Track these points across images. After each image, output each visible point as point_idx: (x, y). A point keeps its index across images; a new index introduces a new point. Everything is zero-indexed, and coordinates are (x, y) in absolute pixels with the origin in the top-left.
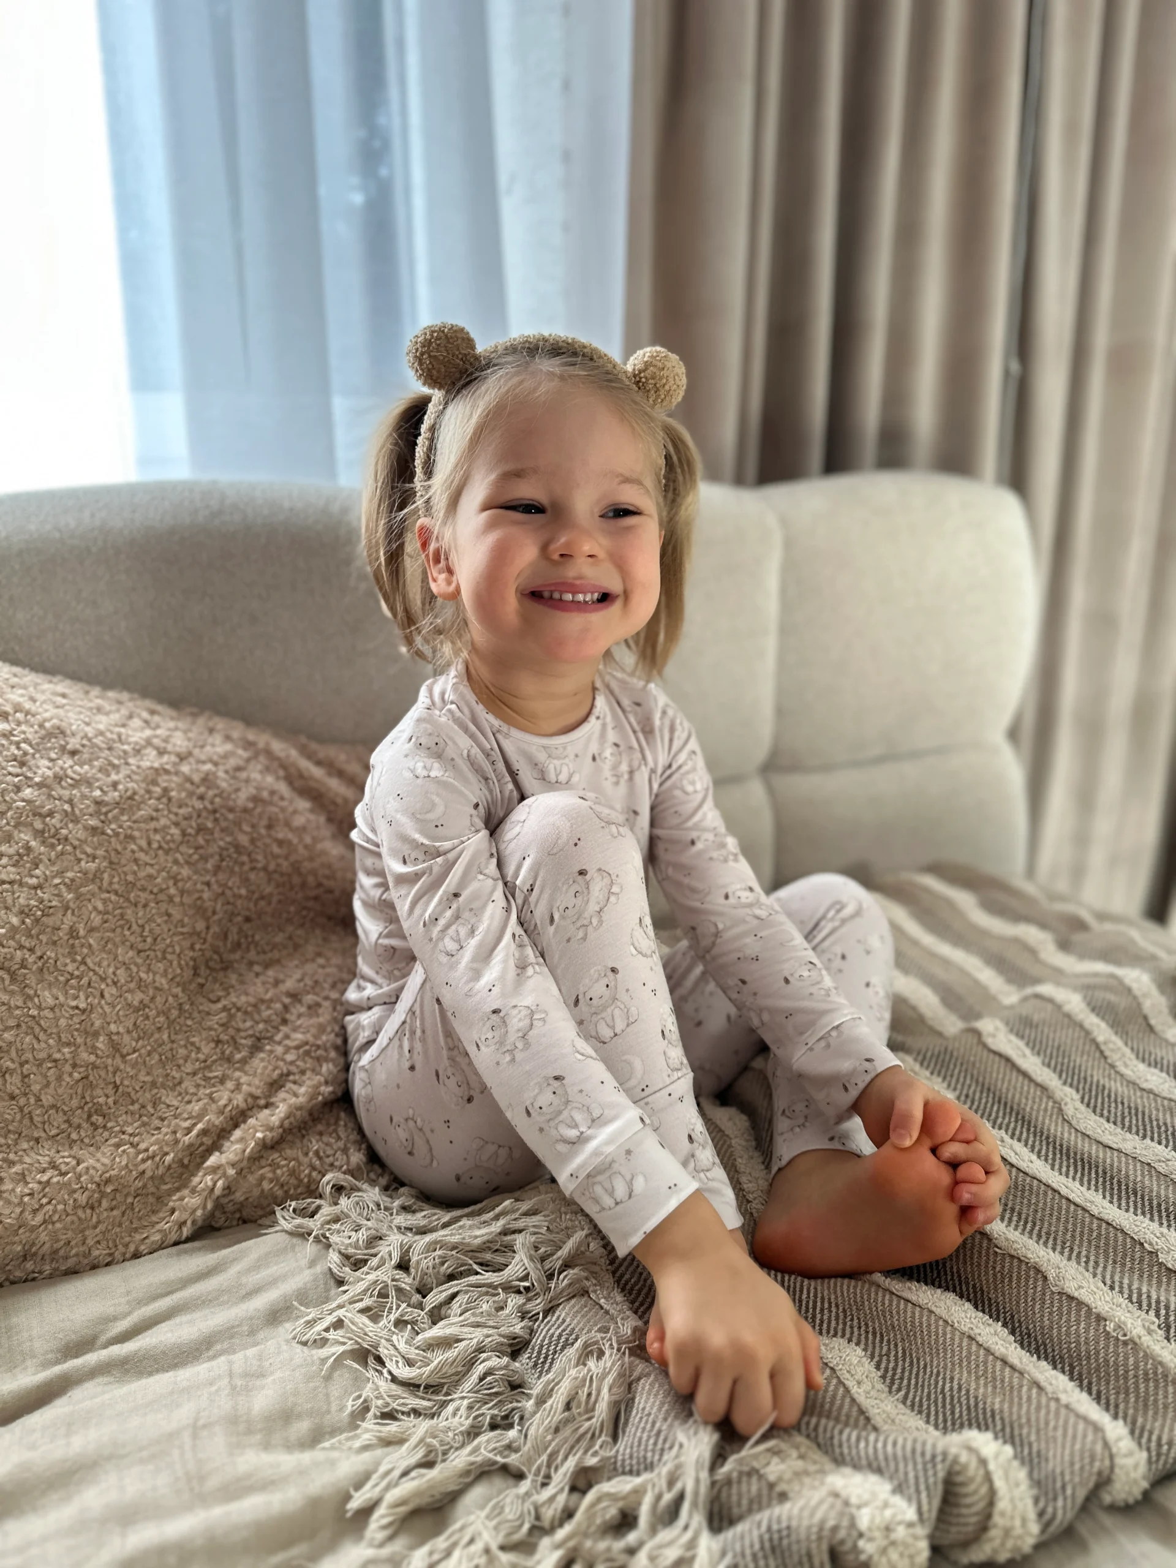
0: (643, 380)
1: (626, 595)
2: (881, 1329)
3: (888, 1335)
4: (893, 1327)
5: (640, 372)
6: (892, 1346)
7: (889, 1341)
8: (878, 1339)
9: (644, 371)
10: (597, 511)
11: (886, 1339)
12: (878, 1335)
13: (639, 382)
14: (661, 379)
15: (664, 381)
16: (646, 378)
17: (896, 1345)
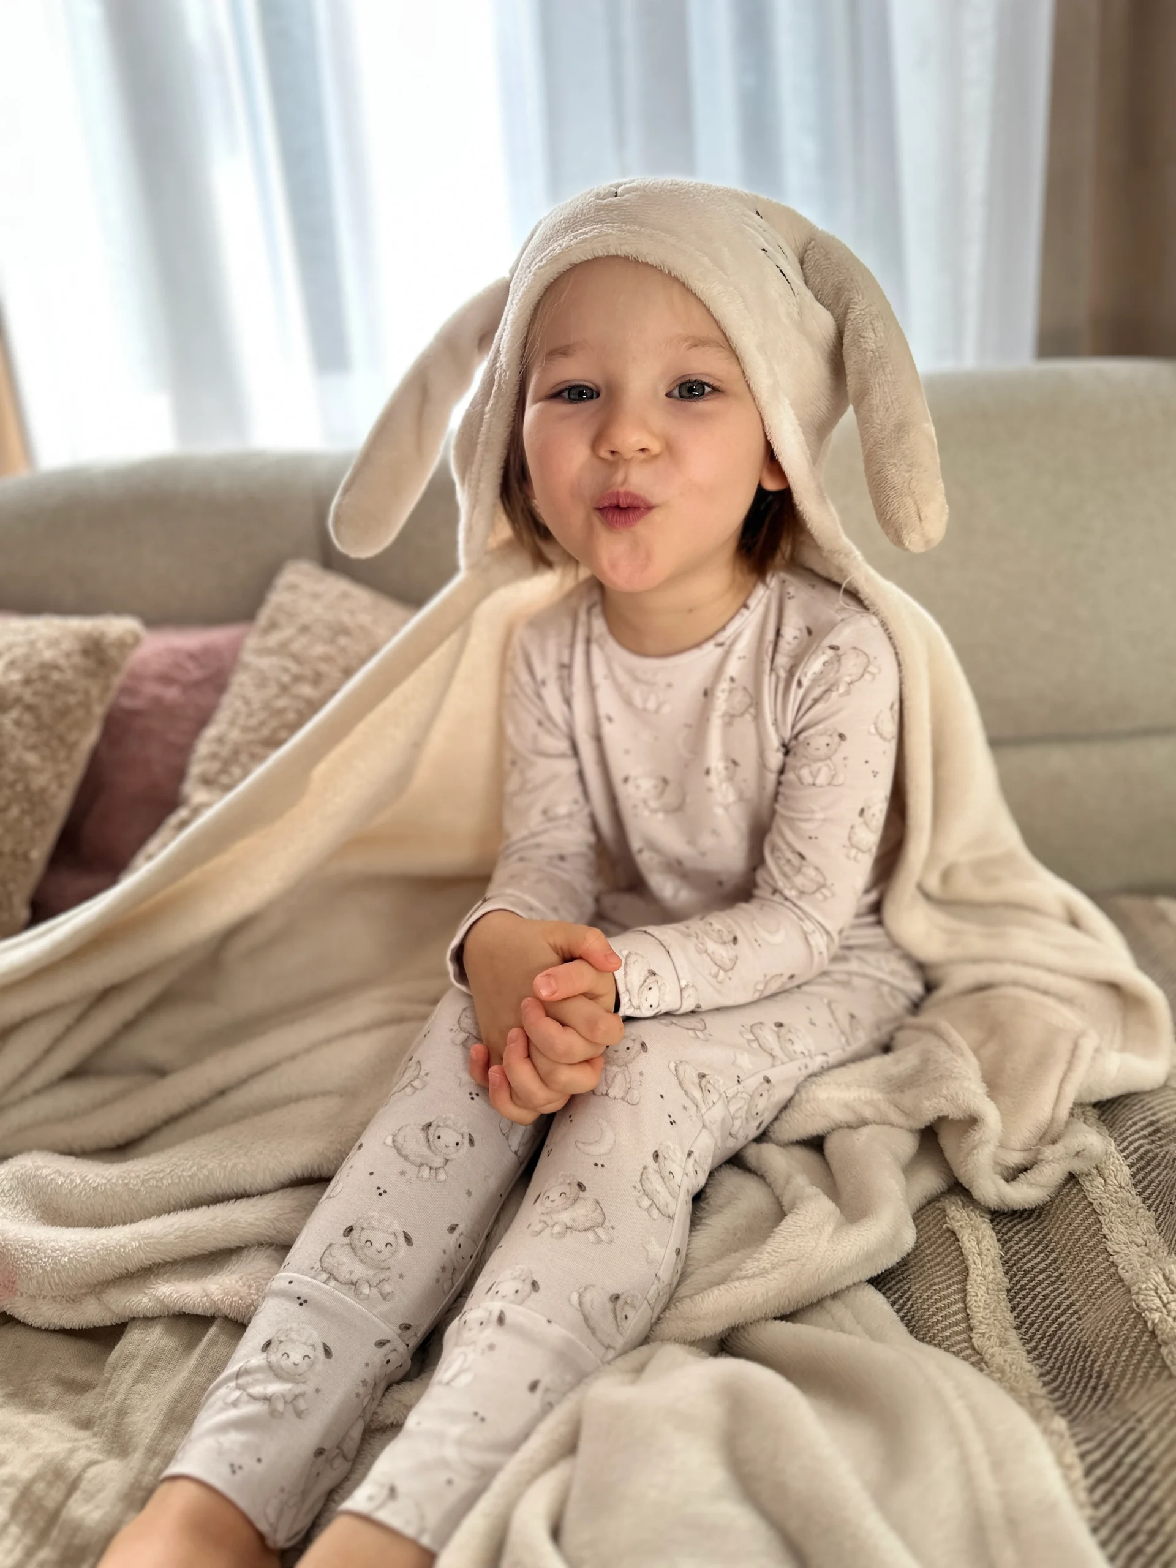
10: (664, 388)
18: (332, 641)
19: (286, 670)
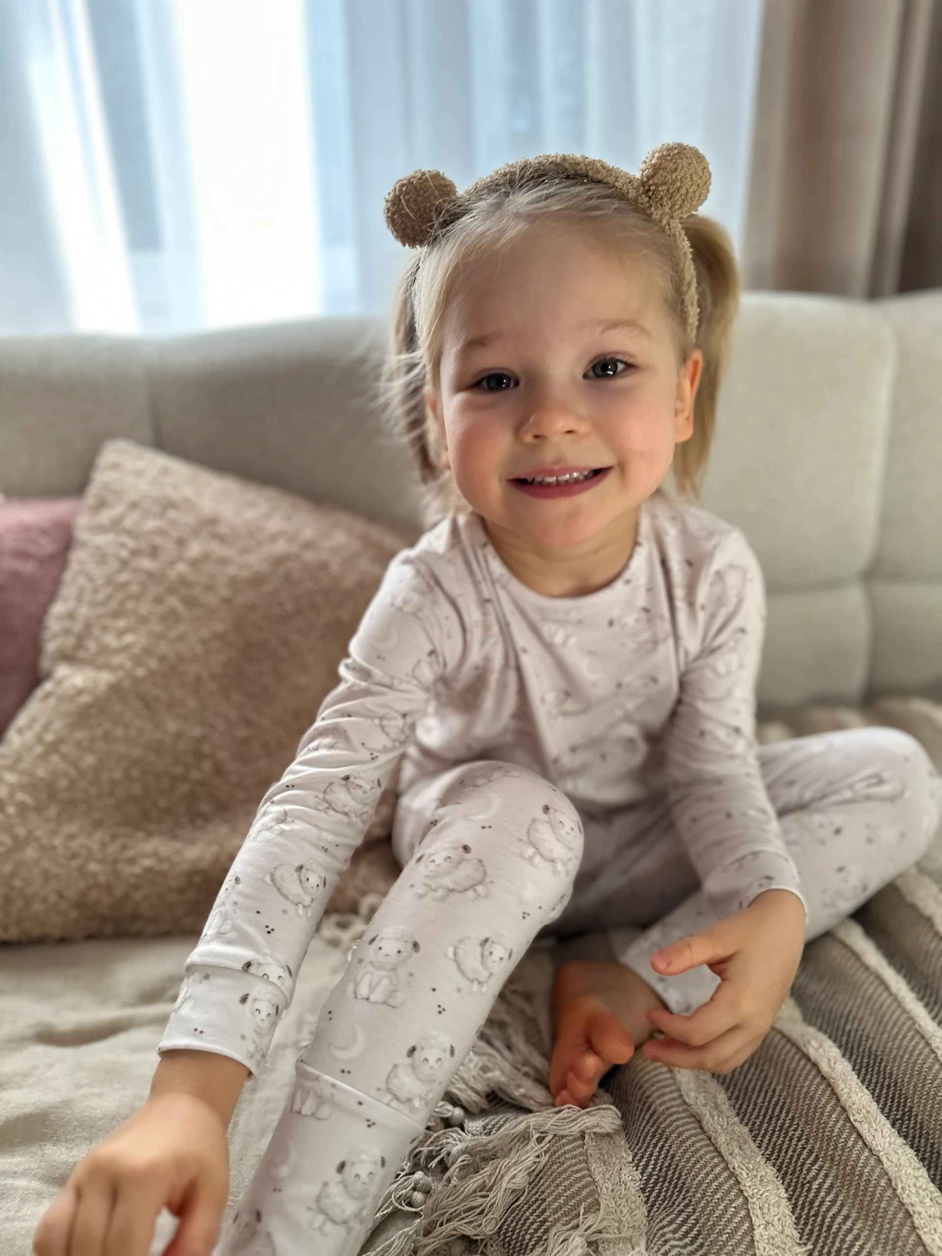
0: (653, 188)
1: (622, 467)
2: (820, 1152)
3: (824, 1162)
4: (832, 1159)
5: (648, 179)
6: (822, 1174)
7: (821, 1167)
8: (812, 1158)
9: (652, 177)
10: (579, 371)
11: (819, 1163)
12: (814, 1155)
13: (649, 190)
14: (674, 182)
15: (679, 184)
16: (656, 185)
17: (826, 1176)
18: (162, 514)
19: (123, 545)
